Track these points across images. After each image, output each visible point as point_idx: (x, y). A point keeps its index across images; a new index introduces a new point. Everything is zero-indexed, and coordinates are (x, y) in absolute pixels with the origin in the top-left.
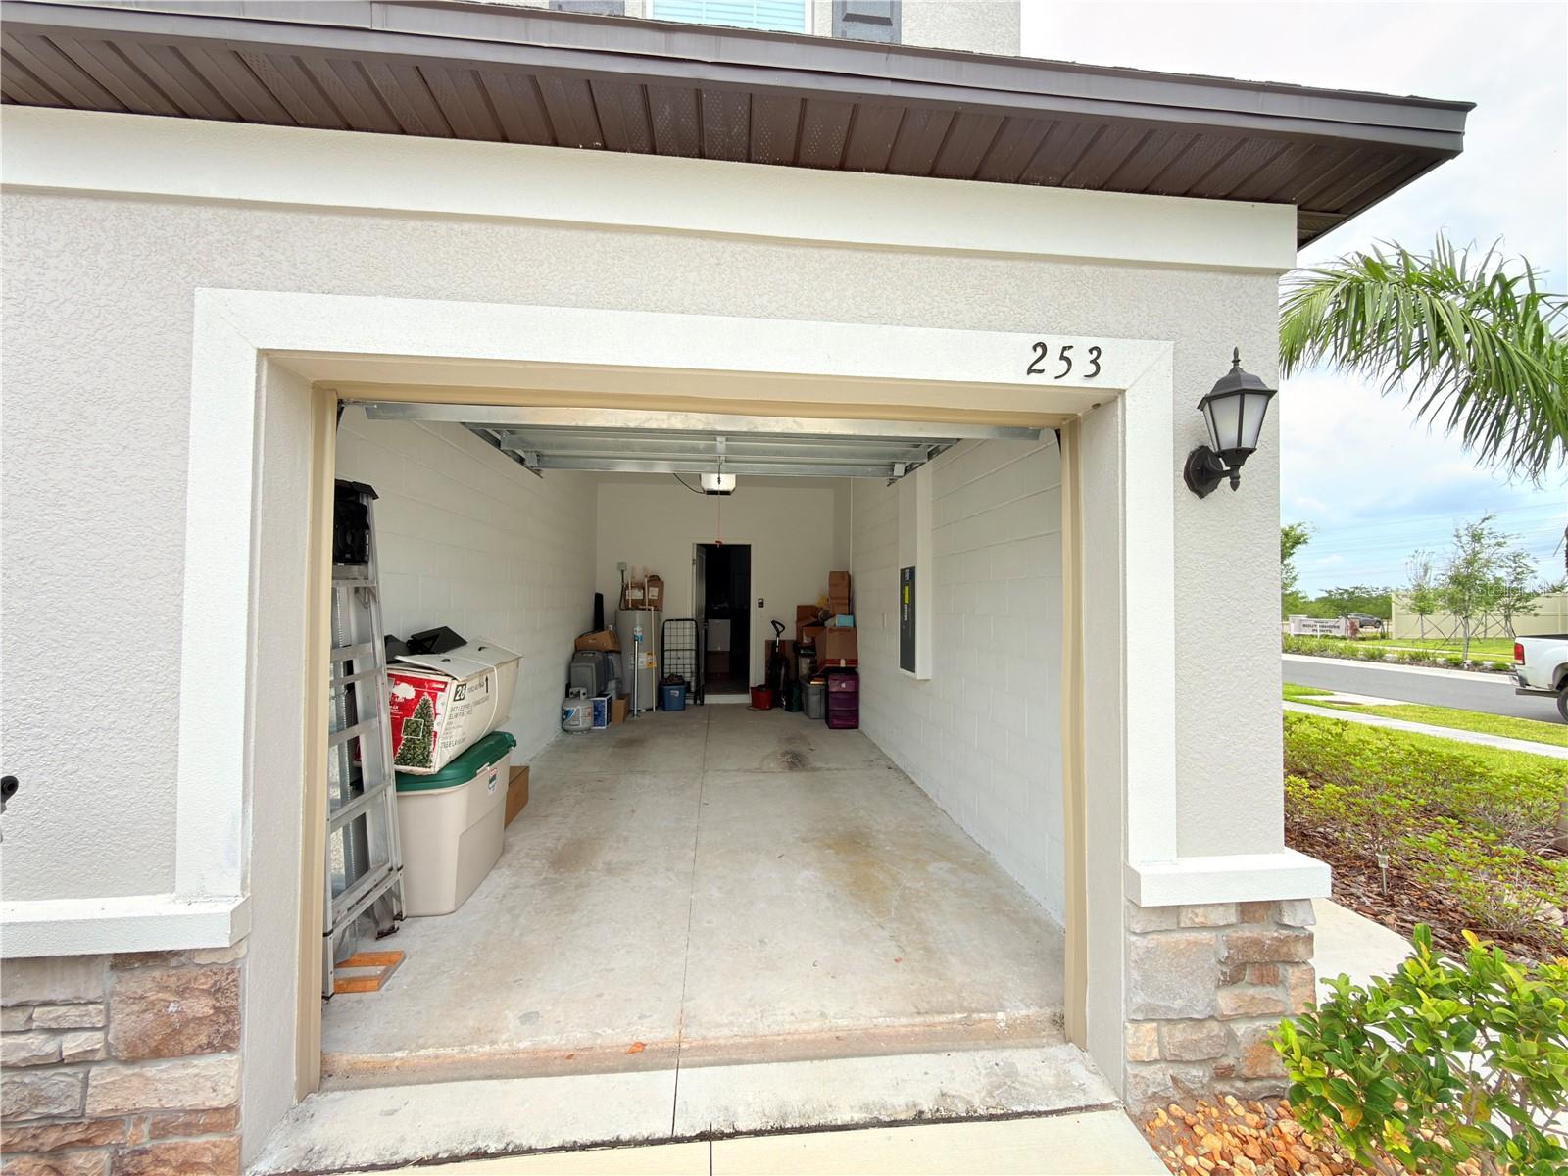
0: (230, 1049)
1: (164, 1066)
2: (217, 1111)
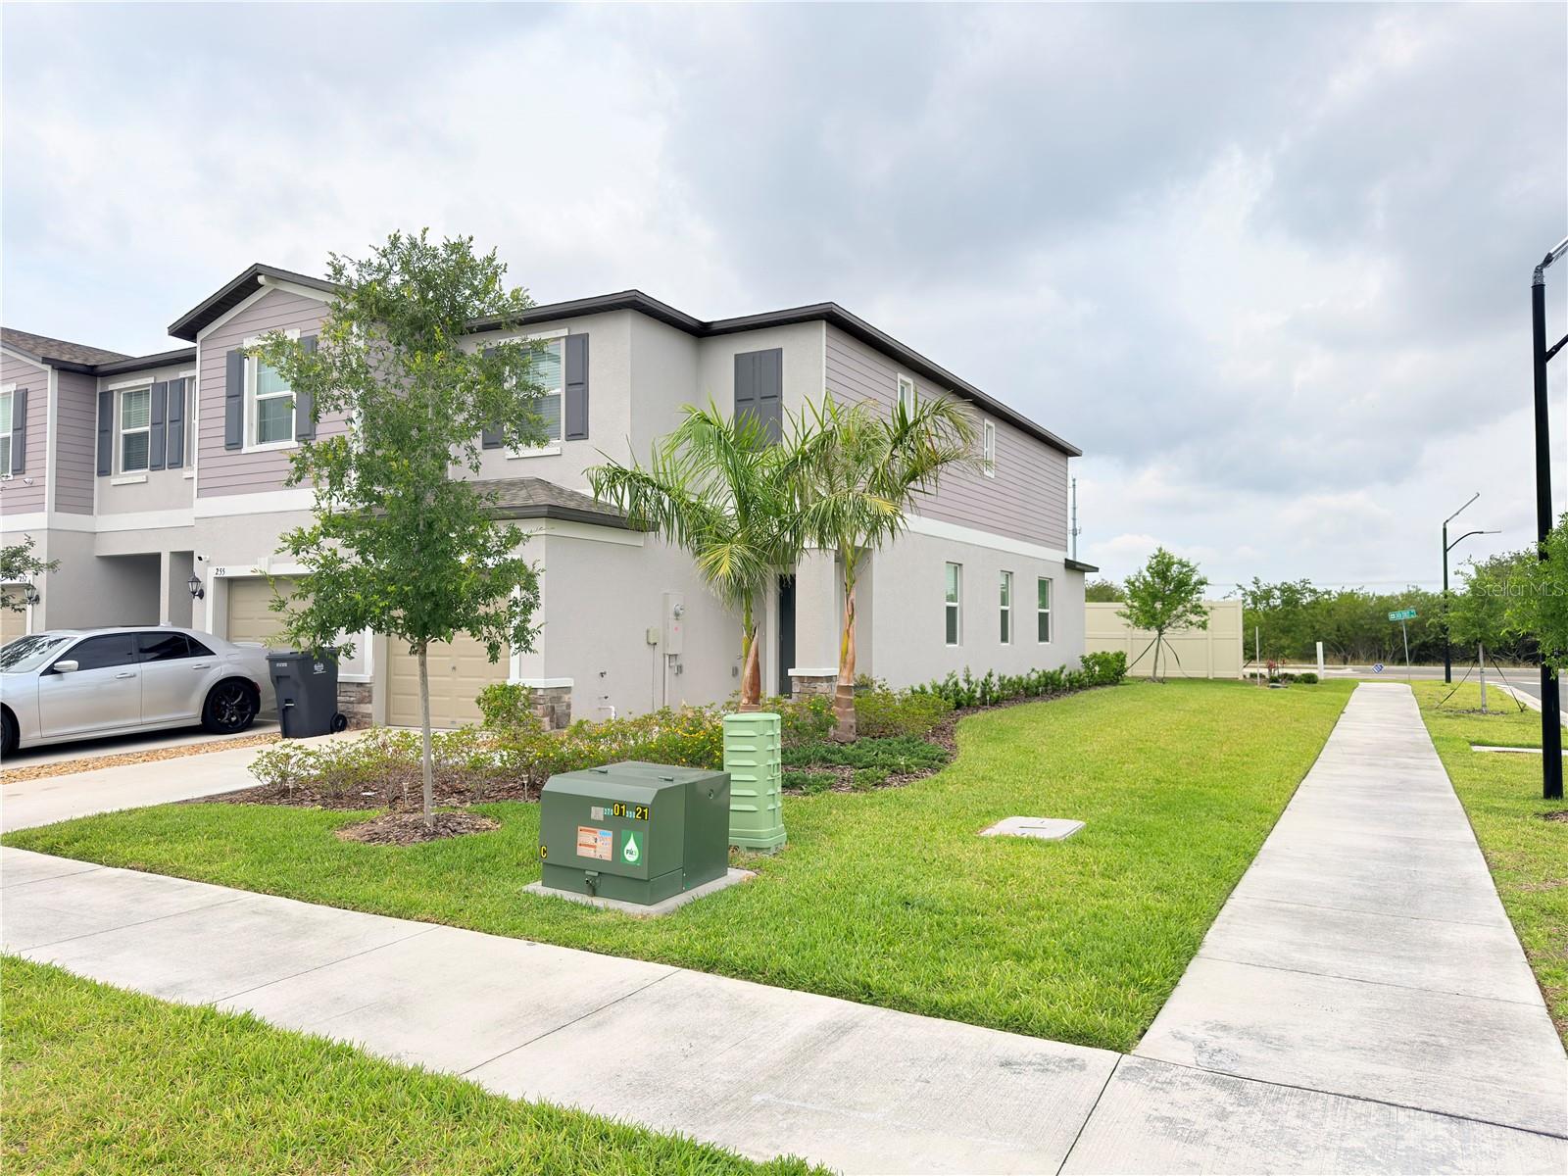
2: (369, 714)
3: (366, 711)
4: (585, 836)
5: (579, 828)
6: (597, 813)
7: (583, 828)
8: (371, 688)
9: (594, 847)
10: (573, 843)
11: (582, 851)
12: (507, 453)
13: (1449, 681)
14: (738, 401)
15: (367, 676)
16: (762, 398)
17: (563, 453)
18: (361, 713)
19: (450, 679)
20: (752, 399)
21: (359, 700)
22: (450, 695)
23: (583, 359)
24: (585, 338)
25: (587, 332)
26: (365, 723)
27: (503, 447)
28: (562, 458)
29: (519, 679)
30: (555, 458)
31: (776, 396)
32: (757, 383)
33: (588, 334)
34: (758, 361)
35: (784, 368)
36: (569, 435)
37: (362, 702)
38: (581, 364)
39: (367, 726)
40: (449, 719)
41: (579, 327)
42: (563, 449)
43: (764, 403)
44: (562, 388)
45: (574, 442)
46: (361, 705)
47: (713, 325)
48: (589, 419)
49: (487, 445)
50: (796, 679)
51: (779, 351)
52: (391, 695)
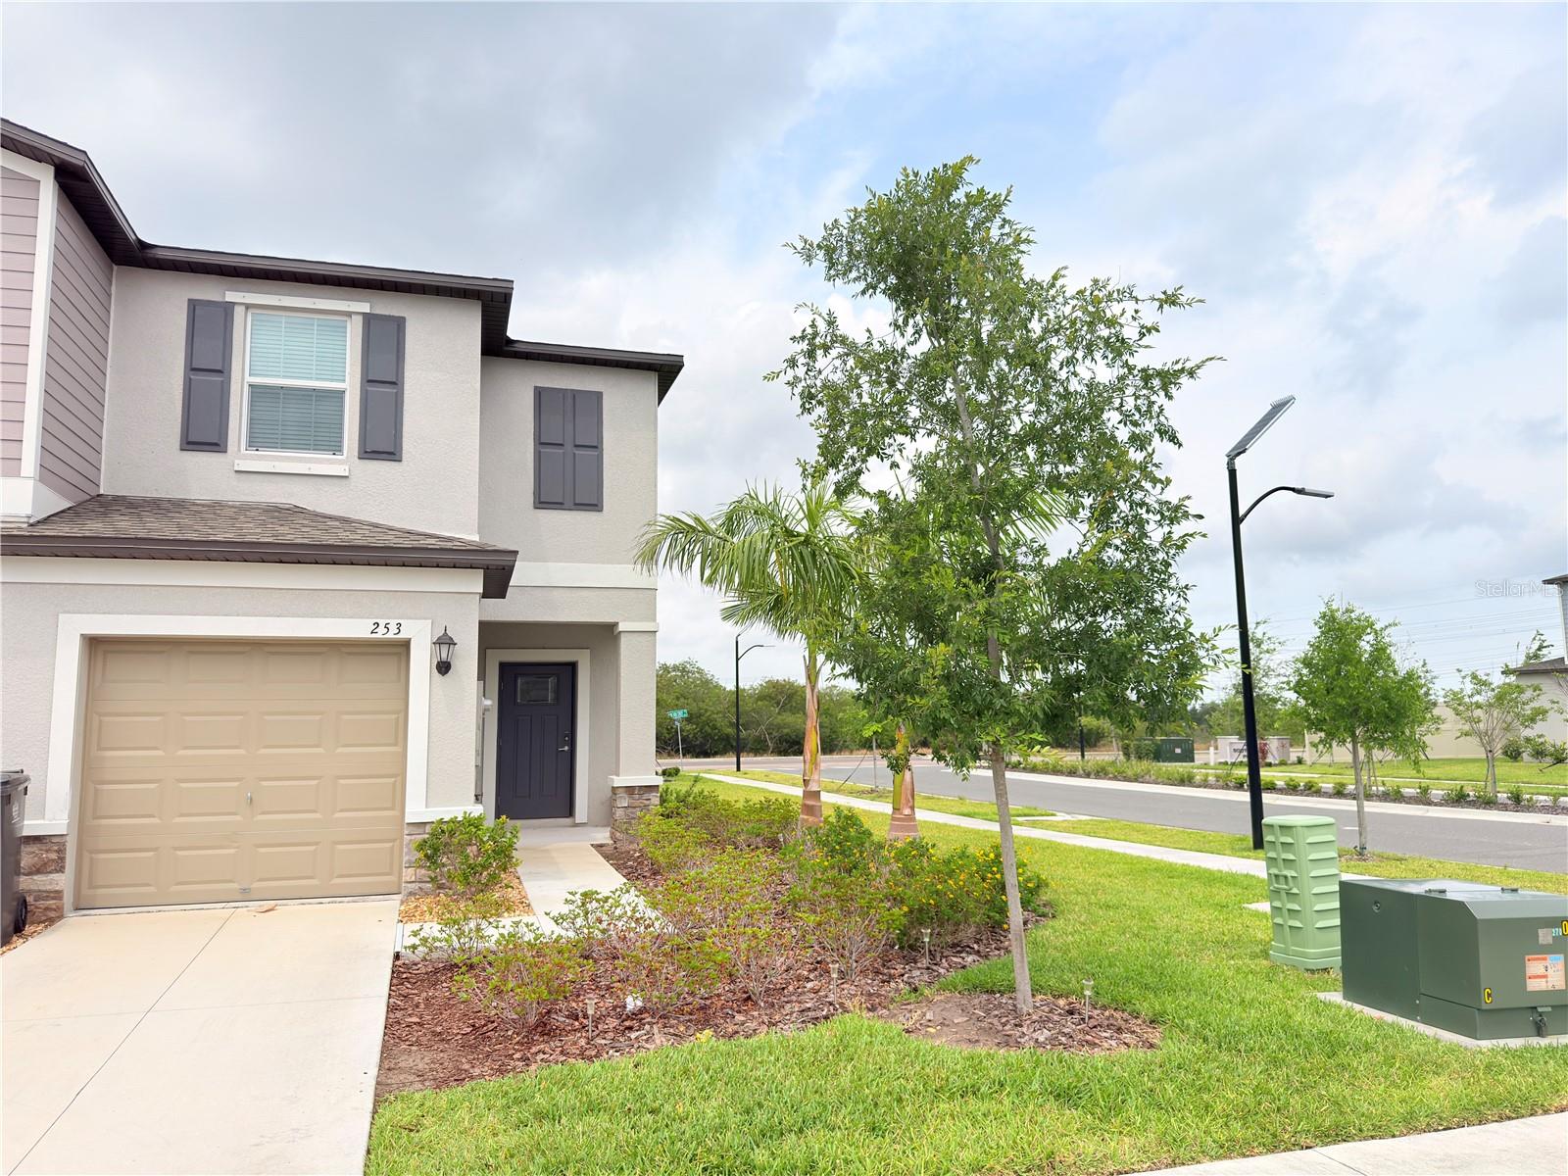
0: (63, 872)
1: (39, 876)
2: (56, 892)
3: (49, 888)
4: (1534, 967)
5: (1527, 957)
6: (1545, 936)
7: (1530, 957)
8: (63, 845)
9: (1545, 977)
10: (1521, 977)
11: (1534, 985)
12: (237, 462)
13: (738, 769)
14: (540, 443)
15: (54, 822)
16: (576, 446)
17: (347, 474)
18: (35, 891)
19: (238, 818)
20: (562, 445)
21: (30, 868)
22: (236, 845)
23: (398, 351)
24: (400, 323)
25: (403, 315)
26: (47, 909)
27: (226, 452)
28: (344, 481)
29: (424, 809)
30: (335, 481)
31: (596, 447)
32: (569, 427)
33: (404, 318)
34: (570, 401)
35: (604, 416)
36: (366, 452)
37: (38, 872)
38: (394, 357)
39: (52, 914)
40: (235, 886)
41: (388, 306)
42: (347, 470)
43: (579, 452)
44: (350, 384)
45: (375, 462)
46: (35, 877)
47: (516, 345)
48: (404, 434)
49: (190, 444)
50: (623, 790)
51: (599, 395)
52: (86, 855)
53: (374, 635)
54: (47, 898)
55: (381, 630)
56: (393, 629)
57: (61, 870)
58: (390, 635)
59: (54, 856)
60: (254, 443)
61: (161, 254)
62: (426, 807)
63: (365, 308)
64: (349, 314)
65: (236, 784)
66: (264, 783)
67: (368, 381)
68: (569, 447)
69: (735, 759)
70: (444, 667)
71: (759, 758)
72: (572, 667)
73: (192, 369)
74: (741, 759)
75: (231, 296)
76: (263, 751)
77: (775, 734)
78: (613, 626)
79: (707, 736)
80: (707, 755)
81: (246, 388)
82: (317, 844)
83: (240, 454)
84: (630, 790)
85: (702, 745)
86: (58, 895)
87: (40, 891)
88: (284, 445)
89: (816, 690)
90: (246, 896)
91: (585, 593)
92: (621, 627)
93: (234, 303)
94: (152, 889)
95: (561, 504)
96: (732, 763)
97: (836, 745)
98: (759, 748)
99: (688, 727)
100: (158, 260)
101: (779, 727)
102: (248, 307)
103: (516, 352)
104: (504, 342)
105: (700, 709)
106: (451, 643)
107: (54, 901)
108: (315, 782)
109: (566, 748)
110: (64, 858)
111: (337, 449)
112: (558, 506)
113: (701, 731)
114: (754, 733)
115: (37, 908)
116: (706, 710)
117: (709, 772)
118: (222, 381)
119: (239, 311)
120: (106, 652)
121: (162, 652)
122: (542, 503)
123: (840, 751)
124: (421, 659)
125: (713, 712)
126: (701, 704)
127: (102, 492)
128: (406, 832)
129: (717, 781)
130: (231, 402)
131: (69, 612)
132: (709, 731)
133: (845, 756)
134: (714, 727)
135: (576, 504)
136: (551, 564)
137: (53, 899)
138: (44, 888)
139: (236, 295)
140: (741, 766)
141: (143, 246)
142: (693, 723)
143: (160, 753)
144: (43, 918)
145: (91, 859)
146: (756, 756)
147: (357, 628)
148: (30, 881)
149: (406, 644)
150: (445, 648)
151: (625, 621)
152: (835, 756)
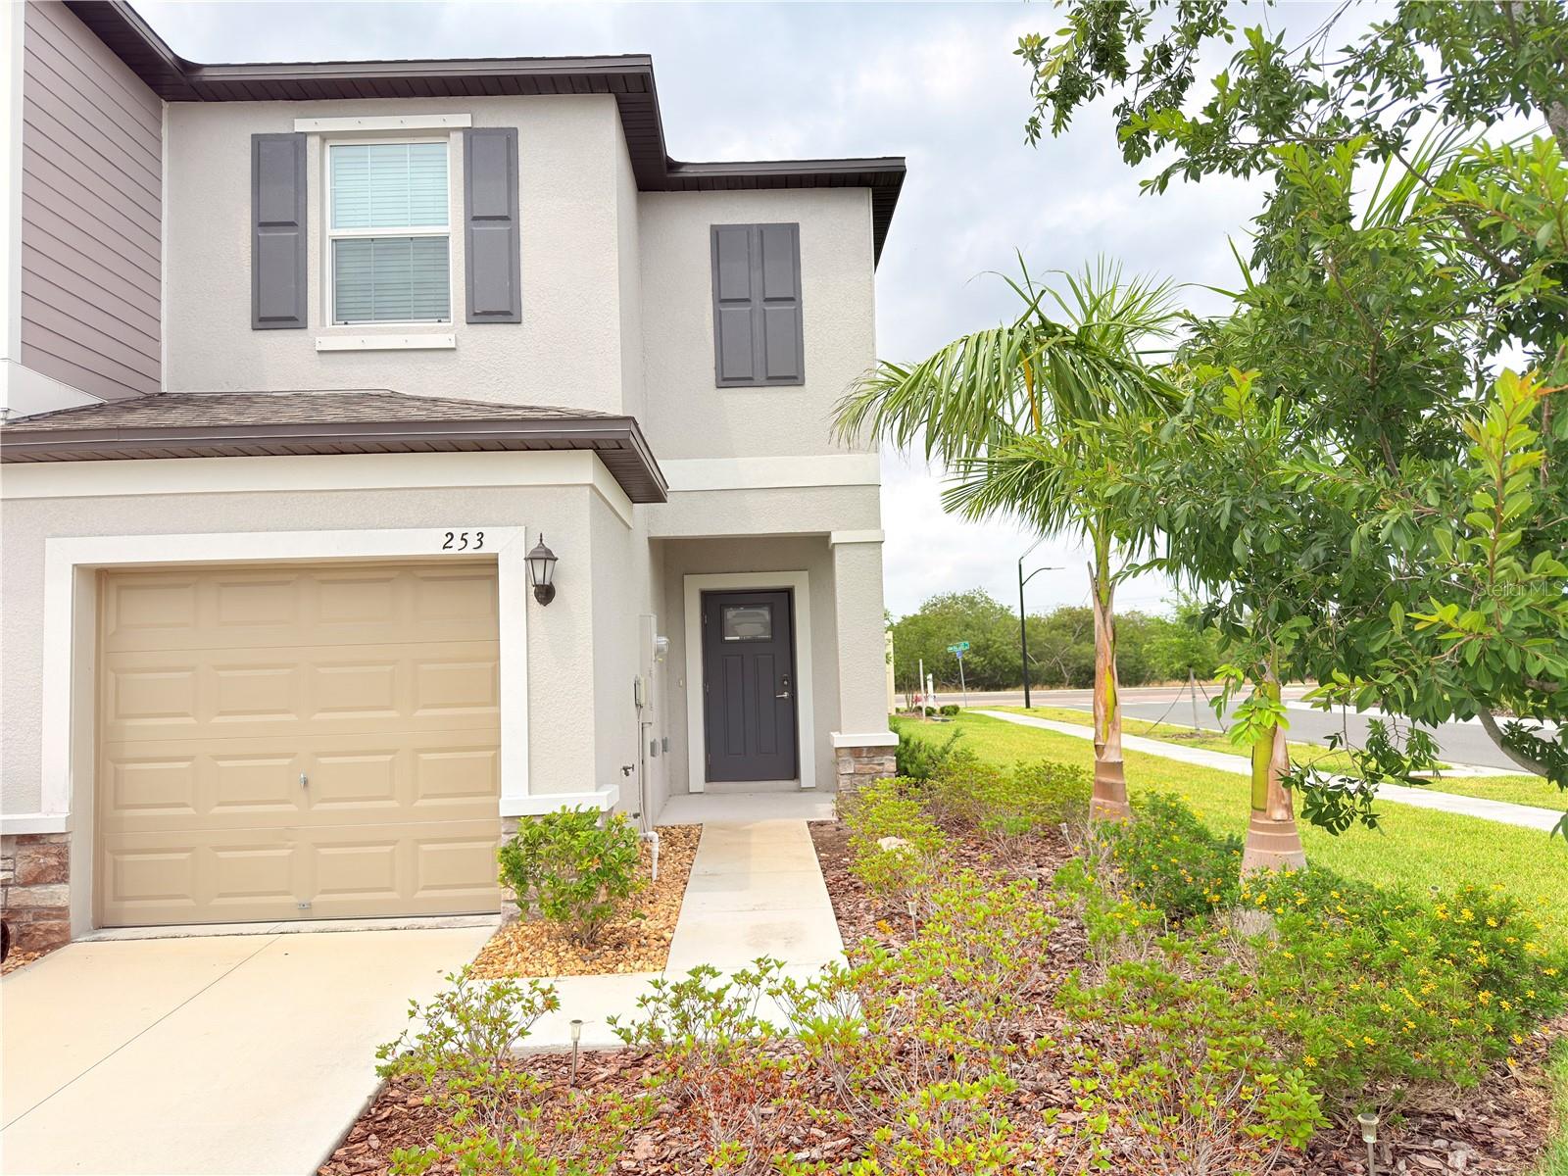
0: (65, 883)
1: (38, 887)
2: (60, 909)
3: (49, 903)
8: (65, 846)
12: (318, 339)
13: (1028, 706)
14: (720, 301)
15: (51, 816)
16: (767, 300)
17: (453, 346)
18: (33, 907)
19: (291, 808)
20: (747, 300)
21: (25, 876)
22: (290, 844)
23: (509, 174)
24: (510, 137)
25: (512, 125)
26: (49, 931)
27: (306, 328)
28: (450, 354)
29: (528, 797)
30: (441, 355)
31: (792, 299)
32: (757, 276)
33: (516, 129)
34: (756, 240)
35: (802, 256)
36: (475, 314)
37: (36, 882)
38: (504, 184)
39: (55, 939)
40: (292, 899)
41: (493, 115)
42: (453, 339)
43: (770, 308)
44: (452, 225)
45: (487, 327)
46: (33, 889)
47: (683, 170)
48: (523, 286)
49: (264, 321)
50: (846, 751)
51: (794, 229)
52: (108, 856)
53: (447, 551)
54: (48, 917)
55: (457, 543)
56: (473, 542)
57: (63, 879)
58: (469, 550)
59: (53, 861)
60: (342, 315)
61: (208, 75)
62: (530, 794)
63: (464, 120)
64: (445, 132)
65: (286, 761)
66: (323, 760)
67: (474, 219)
68: (757, 302)
69: (1024, 692)
70: (545, 593)
71: (1054, 692)
72: (788, 593)
73: (261, 224)
74: (1031, 692)
75: (302, 125)
76: (319, 716)
77: (1071, 665)
78: (825, 538)
79: (995, 668)
80: (997, 687)
81: (328, 244)
82: (394, 843)
83: (324, 330)
84: (856, 752)
85: (991, 678)
86: (61, 912)
87: (39, 907)
88: (381, 315)
89: (1109, 614)
90: (306, 914)
91: (785, 495)
92: (834, 539)
93: (305, 135)
94: (190, 902)
95: (751, 379)
96: (1019, 697)
97: (1144, 676)
98: (1054, 680)
99: (976, 660)
100: (207, 84)
101: (1076, 658)
102: (324, 137)
103: (683, 179)
104: (665, 167)
105: (988, 640)
106: (548, 557)
107: (58, 921)
108: (389, 757)
109: (786, 695)
110: (67, 863)
111: (442, 314)
112: (747, 383)
113: (990, 663)
114: (1046, 664)
115: (37, 929)
116: (995, 642)
117: (994, 708)
118: (296, 237)
119: (313, 144)
120: (120, 588)
121: (186, 586)
122: (726, 380)
123: (1148, 682)
124: (513, 583)
125: (1002, 643)
126: (988, 636)
127: (164, 389)
128: (503, 830)
129: (1001, 721)
130: (310, 264)
131: (58, 536)
132: (999, 663)
133: (1154, 688)
134: (1005, 659)
135: (769, 378)
136: (740, 460)
137: (57, 917)
138: (44, 904)
139: (308, 122)
140: (1031, 700)
141: (187, 67)
142: (981, 656)
143: (190, 721)
144: (44, 943)
145: (115, 862)
146: (1051, 688)
147: (426, 543)
148: (27, 894)
149: (492, 563)
150: (539, 566)
151: (838, 529)
152: (1142, 689)
